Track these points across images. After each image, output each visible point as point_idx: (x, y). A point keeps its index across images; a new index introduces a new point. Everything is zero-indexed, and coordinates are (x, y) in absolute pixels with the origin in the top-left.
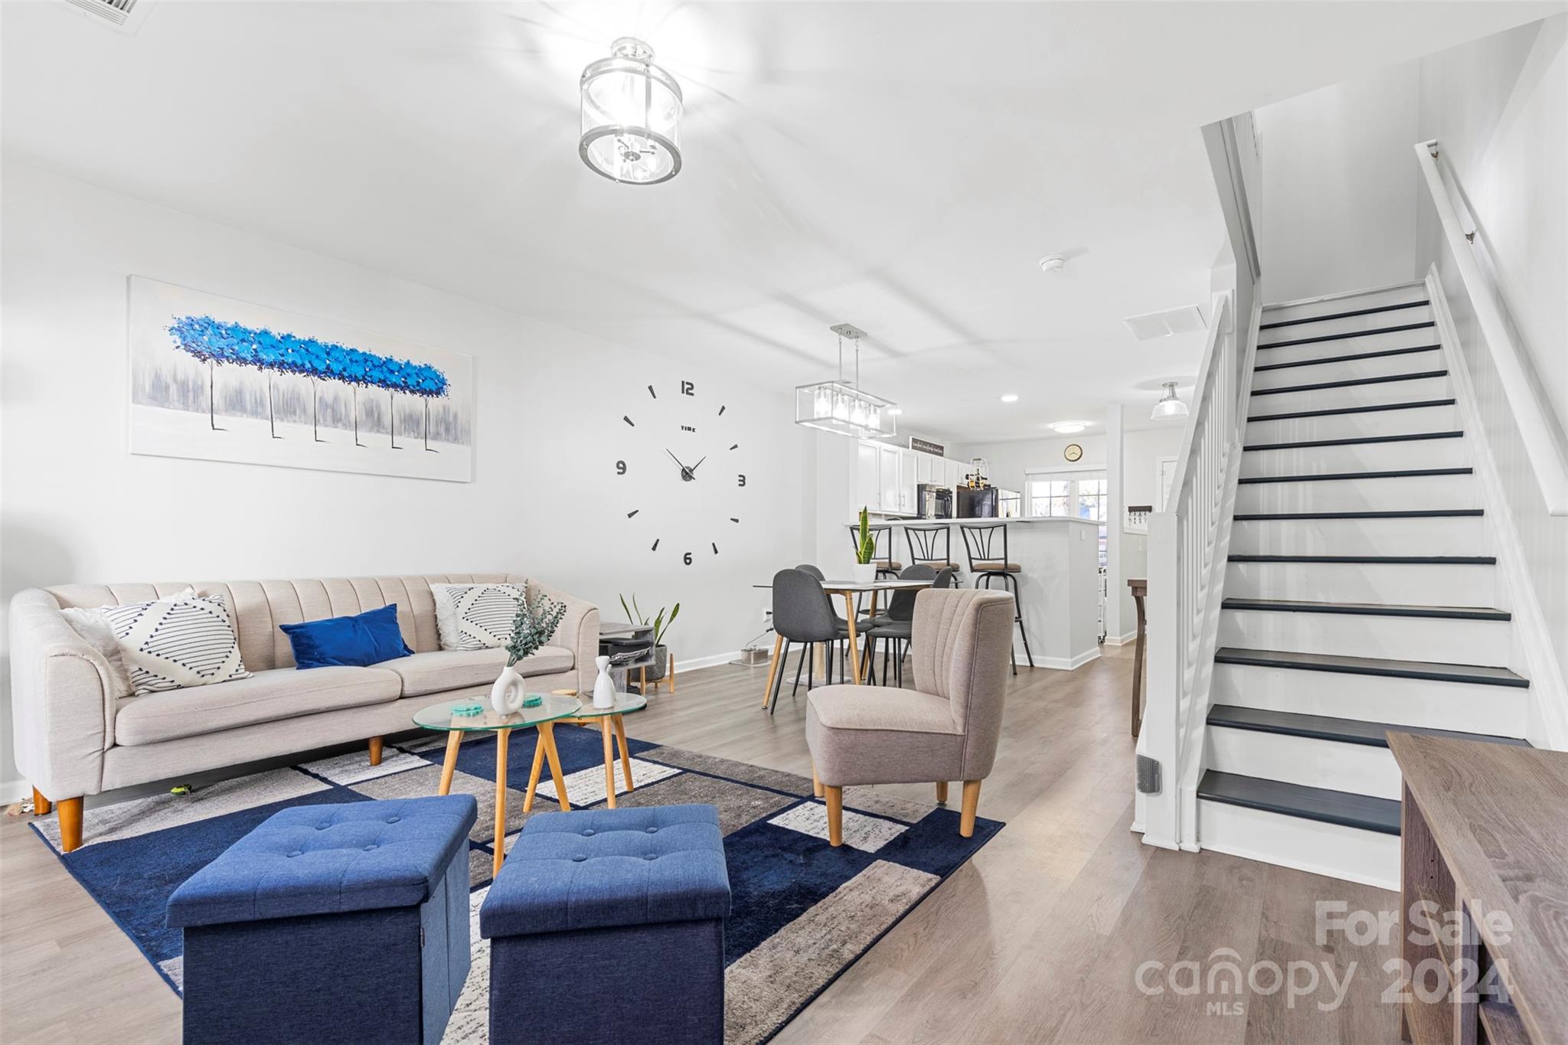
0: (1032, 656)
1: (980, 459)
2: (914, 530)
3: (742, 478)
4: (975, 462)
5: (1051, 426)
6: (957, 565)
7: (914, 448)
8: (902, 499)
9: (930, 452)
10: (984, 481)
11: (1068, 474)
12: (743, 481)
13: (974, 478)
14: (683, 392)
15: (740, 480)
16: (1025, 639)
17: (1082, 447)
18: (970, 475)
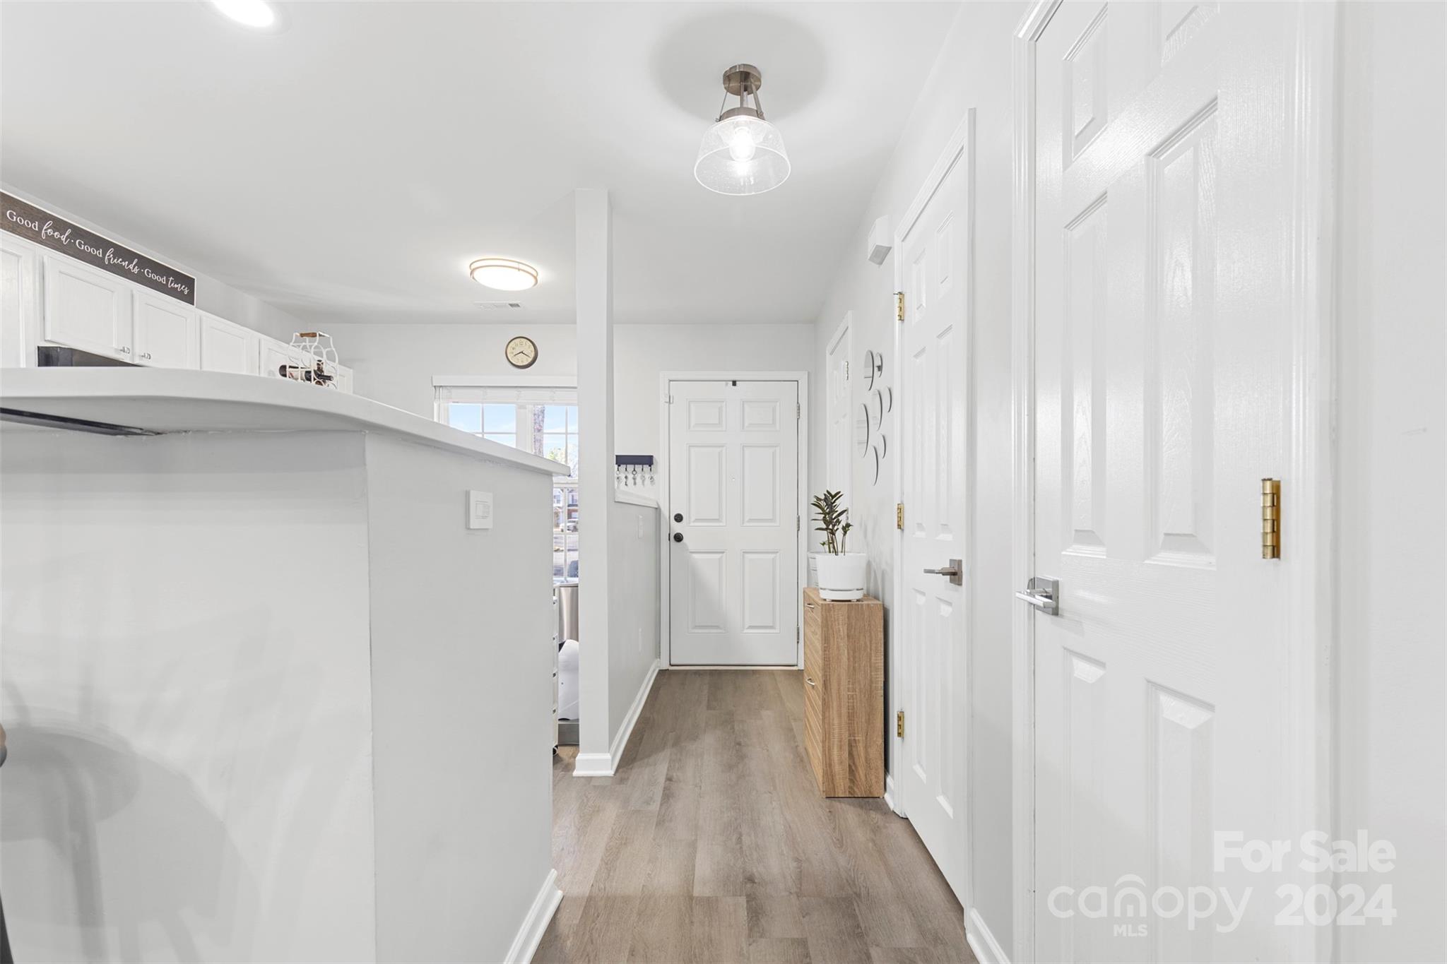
1: (314, 335)
4: (304, 339)
5: (461, 267)
11: (513, 390)
17: (534, 342)
18: (290, 367)
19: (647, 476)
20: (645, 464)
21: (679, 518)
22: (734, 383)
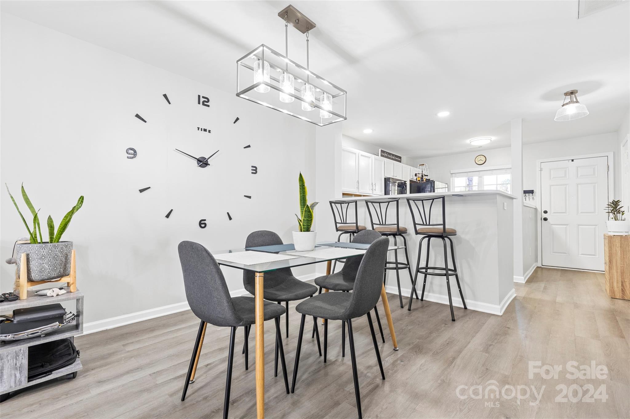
0: (465, 301)
1: (424, 165)
2: (372, 202)
3: (255, 169)
4: (421, 166)
5: (468, 141)
6: (406, 229)
7: (382, 156)
8: (374, 186)
9: (392, 159)
10: (426, 177)
11: (477, 172)
12: (255, 170)
13: (420, 175)
14: (199, 103)
15: (252, 170)
16: (459, 287)
17: (486, 156)
18: (418, 174)
19: (531, 197)
20: (531, 193)
21: (546, 212)
22: (573, 160)
